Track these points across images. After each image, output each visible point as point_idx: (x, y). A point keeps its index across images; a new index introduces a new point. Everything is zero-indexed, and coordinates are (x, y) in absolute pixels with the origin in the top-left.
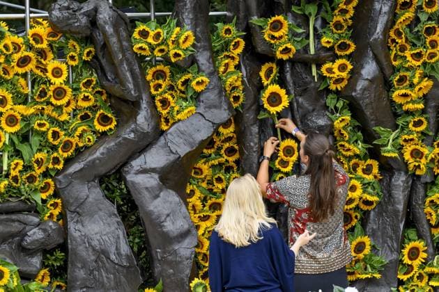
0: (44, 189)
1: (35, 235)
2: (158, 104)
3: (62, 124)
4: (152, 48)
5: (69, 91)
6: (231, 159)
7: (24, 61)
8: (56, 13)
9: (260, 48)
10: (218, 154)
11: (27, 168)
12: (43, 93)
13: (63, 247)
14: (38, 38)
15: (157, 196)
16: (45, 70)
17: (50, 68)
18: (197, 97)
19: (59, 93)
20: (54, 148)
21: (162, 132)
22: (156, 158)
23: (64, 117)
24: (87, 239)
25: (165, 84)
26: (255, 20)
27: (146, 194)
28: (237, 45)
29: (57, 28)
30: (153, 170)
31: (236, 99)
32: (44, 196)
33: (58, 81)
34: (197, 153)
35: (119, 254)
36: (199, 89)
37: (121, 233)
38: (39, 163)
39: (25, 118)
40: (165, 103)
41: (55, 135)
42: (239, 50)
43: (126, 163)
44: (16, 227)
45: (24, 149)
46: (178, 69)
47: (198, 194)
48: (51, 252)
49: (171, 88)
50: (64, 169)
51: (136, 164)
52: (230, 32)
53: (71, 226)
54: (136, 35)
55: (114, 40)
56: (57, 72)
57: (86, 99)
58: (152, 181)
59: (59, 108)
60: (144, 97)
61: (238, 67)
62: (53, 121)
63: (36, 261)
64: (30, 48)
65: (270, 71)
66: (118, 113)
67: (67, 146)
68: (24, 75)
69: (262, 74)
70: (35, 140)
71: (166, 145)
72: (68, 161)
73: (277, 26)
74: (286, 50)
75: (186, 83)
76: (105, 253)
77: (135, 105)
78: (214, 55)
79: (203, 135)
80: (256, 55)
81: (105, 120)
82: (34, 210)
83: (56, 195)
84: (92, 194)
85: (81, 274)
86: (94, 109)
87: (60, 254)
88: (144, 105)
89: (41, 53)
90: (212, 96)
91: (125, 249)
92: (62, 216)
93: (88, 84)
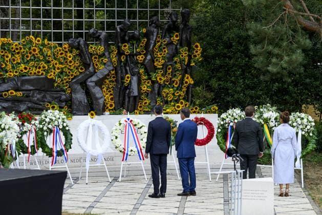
0: (67, 86)
1: (63, 97)
2: (95, 65)
3: (71, 70)
4: (93, 51)
5: (73, 62)
6: (114, 79)
7: (62, 54)
8: (70, 42)
9: (121, 52)
10: (111, 78)
11: (62, 80)
12: (66, 62)
13: (71, 100)
14: (65, 48)
15: (94, 88)
16: (67, 56)
17: (68, 55)
18: (105, 64)
19: (71, 62)
20: (69, 76)
21: (96, 72)
22: (94, 79)
23: (72, 68)
24: (77, 98)
25: (97, 60)
26: (120, 44)
27: (92, 87)
28: (115, 51)
29: (70, 45)
30: (93, 82)
31: (115, 64)
32: (66, 87)
33: (70, 59)
34: (105, 77)
35: (84, 102)
36: (105, 62)
37: (85, 97)
38: (65, 79)
39: (62, 69)
40: (97, 65)
41: (69, 72)
42: (116, 52)
43: (87, 79)
44: (59, 95)
45: (61, 76)
46: (100, 56)
47: (105, 88)
48: (68, 101)
49: (98, 61)
50: (72, 80)
51: (89, 80)
52: (113, 48)
53: (73, 95)
54: (90, 48)
55: (84, 49)
56: (70, 57)
57: (77, 64)
58: (93, 84)
59: (70, 66)
60: (92, 63)
61: (116, 56)
62: (68, 69)
63: (64, 104)
64: (63, 50)
65: (124, 57)
66: (85, 67)
67: (72, 75)
68: (62, 57)
69: (122, 58)
70: (64, 74)
71: (97, 75)
72: (72, 79)
73: (125, 46)
74: (128, 52)
75: (102, 60)
76: (81, 102)
77: (89, 65)
78: (109, 53)
79: (106, 73)
80: (120, 53)
81: (82, 69)
82: (64, 91)
83: (69, 87)
84: (79, 87)
85: (75, 107)
86: (79, 66)
87: (70, 102)
88: (91, 65)
89: (66, 52)
90: (109, 63)
91: (86, 101)
92: (71, 93)
93: (78, 60)
